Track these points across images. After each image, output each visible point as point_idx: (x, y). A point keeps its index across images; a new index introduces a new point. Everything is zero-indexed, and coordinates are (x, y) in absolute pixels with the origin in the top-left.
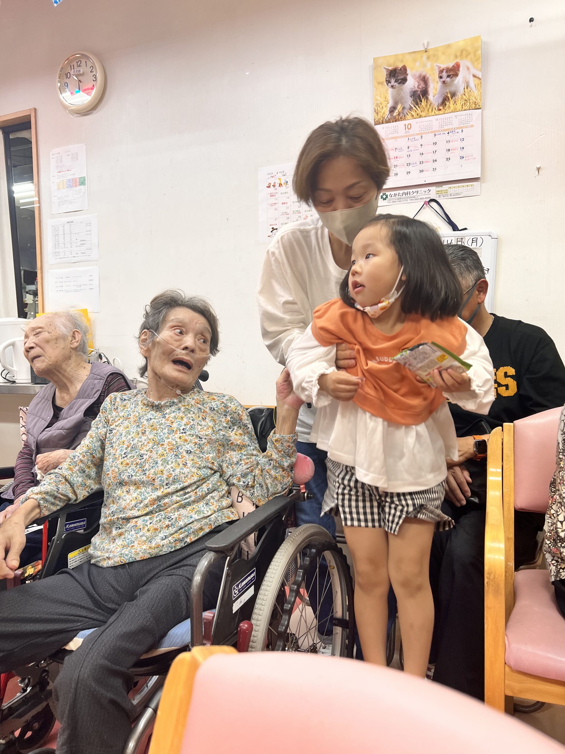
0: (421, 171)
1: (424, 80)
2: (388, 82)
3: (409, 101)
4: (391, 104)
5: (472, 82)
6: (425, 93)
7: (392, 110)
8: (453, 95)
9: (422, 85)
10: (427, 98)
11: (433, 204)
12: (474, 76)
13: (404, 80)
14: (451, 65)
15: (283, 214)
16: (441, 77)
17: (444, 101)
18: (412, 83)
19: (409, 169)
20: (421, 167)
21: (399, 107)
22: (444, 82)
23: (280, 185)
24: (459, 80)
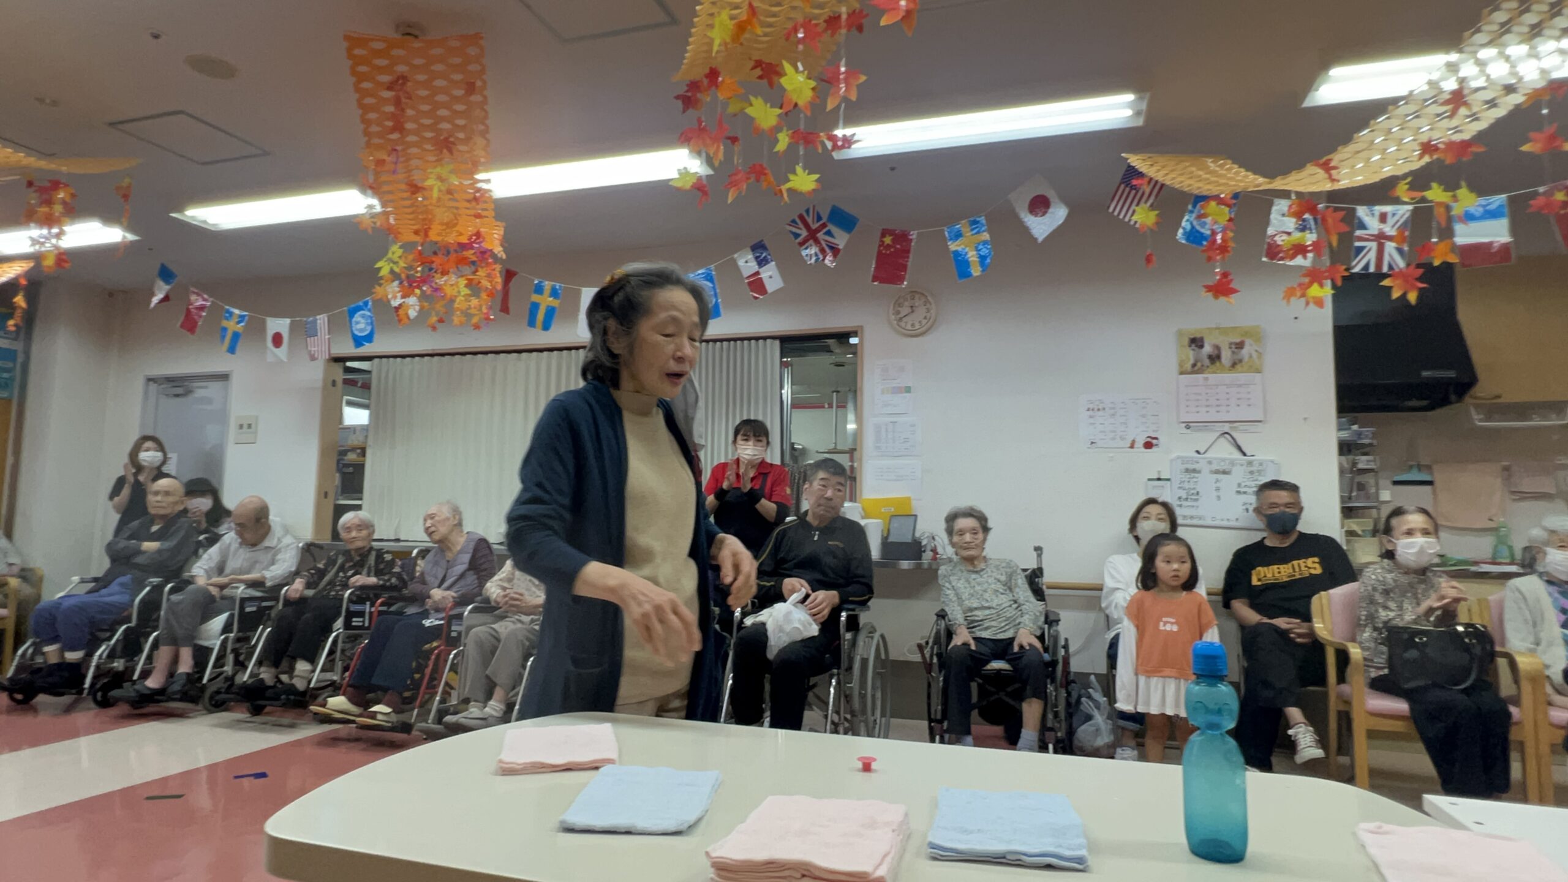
0: (1218, 412)
1: (1218, 348)
2: (1190, 346)
3: (1207, 362)
4: (1192, 361)
5: (1255, 355)
6: (1218, 357)
7: (1194, 365)
8: (1241, 361)
9: (1216, 352)
10: (1220, 361)
11: (1227, 436)
12: (1256, 351)
13: (1202, 347)
14: (1238, 340)
15: (1101, 432)
16: (1230, 348)
17: (1234, 365)
18: (1207, 349)
19: (1208, 409)
20: (1218, 409)
21: (1199, 364)
22: (1233, 353)
23: (1099, 410)
24: (1245, 352)
